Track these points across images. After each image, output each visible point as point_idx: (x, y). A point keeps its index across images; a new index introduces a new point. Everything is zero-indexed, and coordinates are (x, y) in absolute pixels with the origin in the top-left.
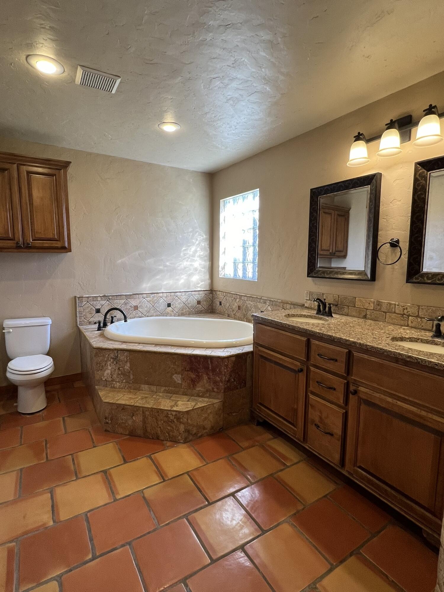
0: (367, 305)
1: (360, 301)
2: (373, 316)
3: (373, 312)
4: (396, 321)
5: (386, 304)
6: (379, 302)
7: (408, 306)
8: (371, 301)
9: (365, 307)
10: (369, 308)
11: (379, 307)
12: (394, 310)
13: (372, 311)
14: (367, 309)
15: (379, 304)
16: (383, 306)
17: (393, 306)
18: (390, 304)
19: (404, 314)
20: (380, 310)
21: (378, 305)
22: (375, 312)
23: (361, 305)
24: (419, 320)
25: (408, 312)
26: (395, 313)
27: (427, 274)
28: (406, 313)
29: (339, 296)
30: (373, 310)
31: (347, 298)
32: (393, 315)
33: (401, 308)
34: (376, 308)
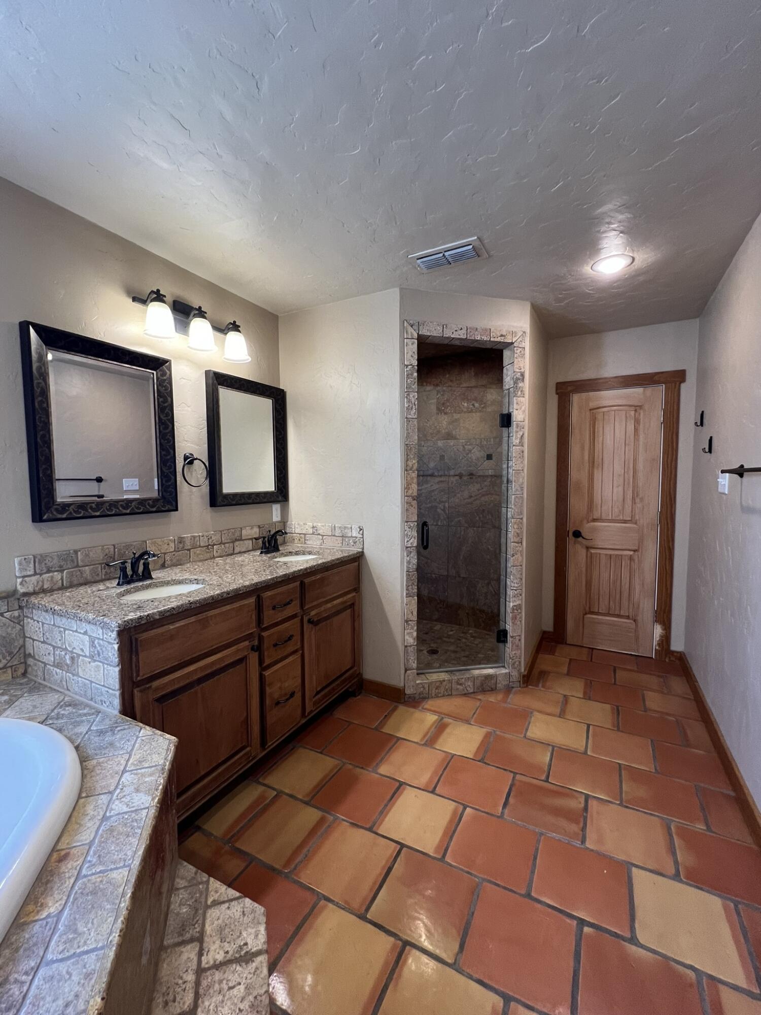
0: (166, 546)
1: (154, 543)
2: (174, 561)
3: (174, 555)
4: (202, 556)
5: (189, 538)
6: (182, 538)
7: (213, 534)
8: (170, 540)
9: (163, 551)
10: (168, 551)
11: (181, 545)
12: (198, 543)
13: (173, 553)
14: (165, 554)
15: (181, 540)
16: (187, 542)
17: (198, 538)
18: (194, 537)
19: (209, 545)
20: (183, 549)
21: (180, 542)
22: (177, 554)
23: (157, 549)
24: (223, 546)
25: (213, 540)
26: (200, 546)
27: (228, 495)
28: (210, 543)
29: (114, 546)
30: (175, 551)
31: (131, 545)
32: (198, 551)
33: (206, 539)
34: (178, 548)
